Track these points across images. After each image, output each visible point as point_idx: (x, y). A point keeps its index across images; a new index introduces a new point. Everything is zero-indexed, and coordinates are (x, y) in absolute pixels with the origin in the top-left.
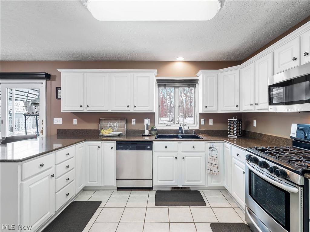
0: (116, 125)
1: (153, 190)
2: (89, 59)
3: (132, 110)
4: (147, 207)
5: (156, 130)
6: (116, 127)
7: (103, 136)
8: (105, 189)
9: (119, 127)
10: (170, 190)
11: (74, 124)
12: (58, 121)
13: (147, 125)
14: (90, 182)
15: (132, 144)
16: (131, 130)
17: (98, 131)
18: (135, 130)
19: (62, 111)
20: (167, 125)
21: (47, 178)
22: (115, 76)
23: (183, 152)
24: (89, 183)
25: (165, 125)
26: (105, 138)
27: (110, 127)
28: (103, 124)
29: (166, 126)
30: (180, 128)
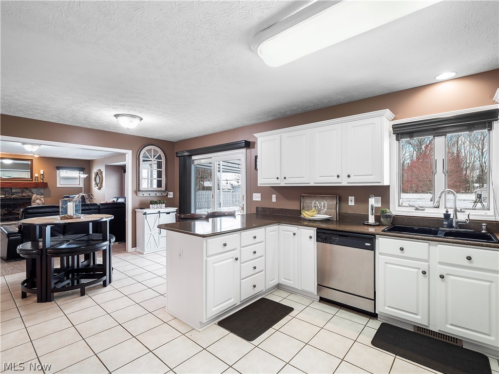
0: (324, 205)
1: (377, 319)
2: (289, 113)
3: (344, 182)
4: (355, 341)
5: (389, 216)
6: (324, 207)
7: (305, 220)
8: (303, 294)
9: (327, 208)
10: (413, 330)
11: (273, 201)
12: (257, 197)
13: (372, 207)
14: (285, 279)
15: (340, 235)
16: (346, 213)
17: (299, 212)
18: (352, 214)
19: (259, 185)
20: (417, 209)
21: (231, 260)
22: (319, 132)
23: (440, 263)
24: (283, 280)
25: (412, 209)
26: (306, 223)
27: (315, 207)
28: (306, 203)
29: (415, 210)
30: (446, 216)
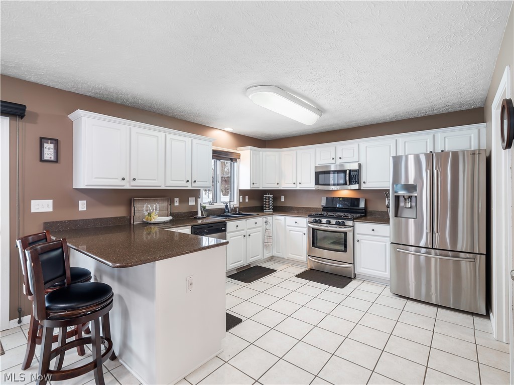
0: (156, 207)
6: (156, 209)
9: (159, 211)
12: (42, 207)
15: (209, 227)
18: (178, 213)
23: (248, 229)
28: (137, 207)
30: (226, 206)
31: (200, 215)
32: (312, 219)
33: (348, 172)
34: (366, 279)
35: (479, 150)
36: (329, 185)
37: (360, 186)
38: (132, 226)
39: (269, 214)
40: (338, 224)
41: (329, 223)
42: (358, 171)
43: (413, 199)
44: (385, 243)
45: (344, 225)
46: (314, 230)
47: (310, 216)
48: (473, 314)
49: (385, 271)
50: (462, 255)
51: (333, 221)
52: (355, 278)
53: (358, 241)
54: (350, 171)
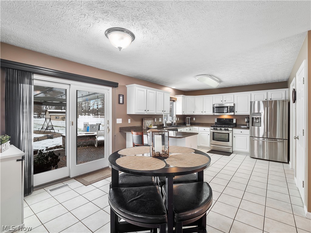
3: (163, 113)
6: (150, 123)
11: (129, 123)
12: (119, 121)
30: (172, 122)
31: (165, 126)
32: (212, 128)
33: (229, 107)
34: (238, 153)
35: (286, 100)
36: (224, 113)
37: (234, 113)
38: (143, 130)
39: (189, 126)
40: (225, 130)
41: (221, 129)
42: (234, 107)
43: (260, 119)
44: (246, 138)
45: (228, 130)
46: (213, 133)
47: (212, 127)
48: (283, 162)
49: (247, 149)
50: (278, 140)
51: (223, 129)
52: (232, 153)
53: (234, 137)
54: (230, 106)
